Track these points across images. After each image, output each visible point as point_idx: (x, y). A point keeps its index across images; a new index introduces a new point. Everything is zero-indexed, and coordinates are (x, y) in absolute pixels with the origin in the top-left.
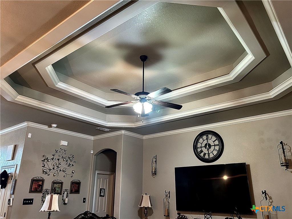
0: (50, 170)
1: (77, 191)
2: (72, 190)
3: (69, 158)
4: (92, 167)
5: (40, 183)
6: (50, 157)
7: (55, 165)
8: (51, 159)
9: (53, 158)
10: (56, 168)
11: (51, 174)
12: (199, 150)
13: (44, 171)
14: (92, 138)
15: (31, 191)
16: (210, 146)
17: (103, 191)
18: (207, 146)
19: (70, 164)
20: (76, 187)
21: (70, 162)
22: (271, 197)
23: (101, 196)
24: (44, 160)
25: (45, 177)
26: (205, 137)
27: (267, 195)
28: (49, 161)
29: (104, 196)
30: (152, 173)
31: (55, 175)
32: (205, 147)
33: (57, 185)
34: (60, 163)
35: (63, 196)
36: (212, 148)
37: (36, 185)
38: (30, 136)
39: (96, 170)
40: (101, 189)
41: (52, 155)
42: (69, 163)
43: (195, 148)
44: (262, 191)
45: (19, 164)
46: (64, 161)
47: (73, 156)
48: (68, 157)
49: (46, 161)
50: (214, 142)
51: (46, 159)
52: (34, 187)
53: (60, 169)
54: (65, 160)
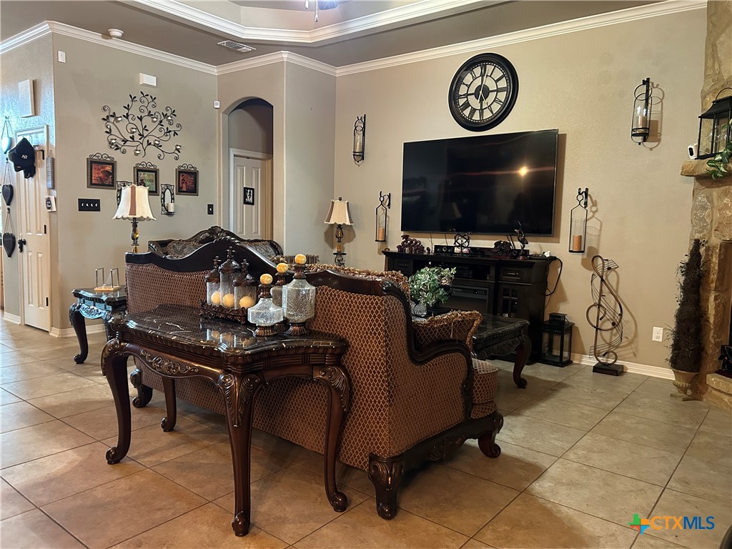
0: (125, 141)
1: (193, 190)
2: (182, 188)
3: (164, 117)
4: (219, 139)
5: (109, 168)
6: (121, 112)
7: (134, 130)
8: (124, 116)
9: (127, 114)
10: (137, 137)
11: (130, 151)
12: (462, 101)
13: (111, 144)
14: (214, 70)
15: (91, 184)
16: (486, 92)
17: (250, 193)
18: (481, 92)
19: (170, 131)
20: (188, 182)
21: (169, 126)
22: (596, 201)
23: (246, 203)
24: (108, 117)
25: (116, 155)
26: (478, 71)
27: (589, 198)
28: (119, 121)
29: (253, 204)
30: (354, 155)
31: (138, 152)
32: (476, 94)
33: (146, 175)
34: (145, 127)
35: (164, 198)
36: (492, 96)
37: (100, 172)
38: (62, 57)
39: (229, 147)
40: (246, 189)
41: (125, 107)
42: (167, 128)
43: (453, 96)
44: (580, 189)
45: (52, 124)
46: (155, 122)
47: (174, 111)
48: (163, 114)
49: (112, 119)
50: (496, 81)
51: (112, 116)
52: (95, 175)
53: (148, 141)
54: (155, 120)
